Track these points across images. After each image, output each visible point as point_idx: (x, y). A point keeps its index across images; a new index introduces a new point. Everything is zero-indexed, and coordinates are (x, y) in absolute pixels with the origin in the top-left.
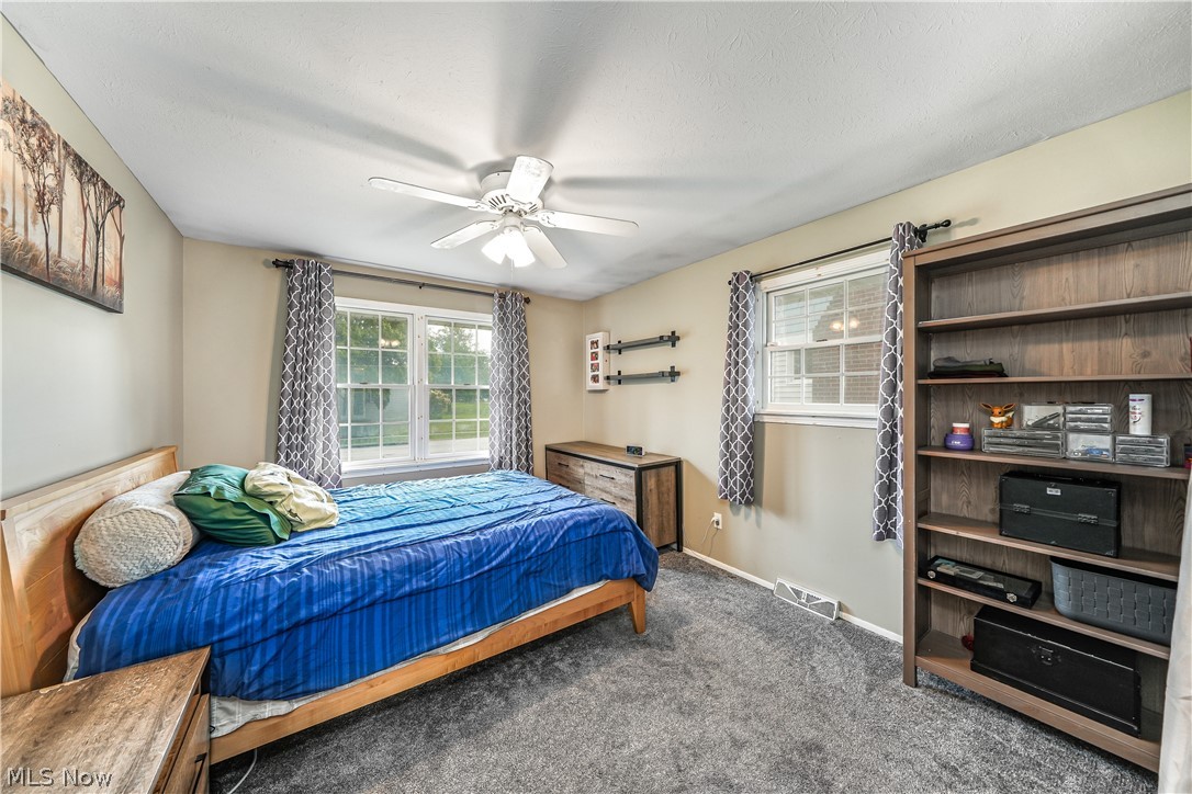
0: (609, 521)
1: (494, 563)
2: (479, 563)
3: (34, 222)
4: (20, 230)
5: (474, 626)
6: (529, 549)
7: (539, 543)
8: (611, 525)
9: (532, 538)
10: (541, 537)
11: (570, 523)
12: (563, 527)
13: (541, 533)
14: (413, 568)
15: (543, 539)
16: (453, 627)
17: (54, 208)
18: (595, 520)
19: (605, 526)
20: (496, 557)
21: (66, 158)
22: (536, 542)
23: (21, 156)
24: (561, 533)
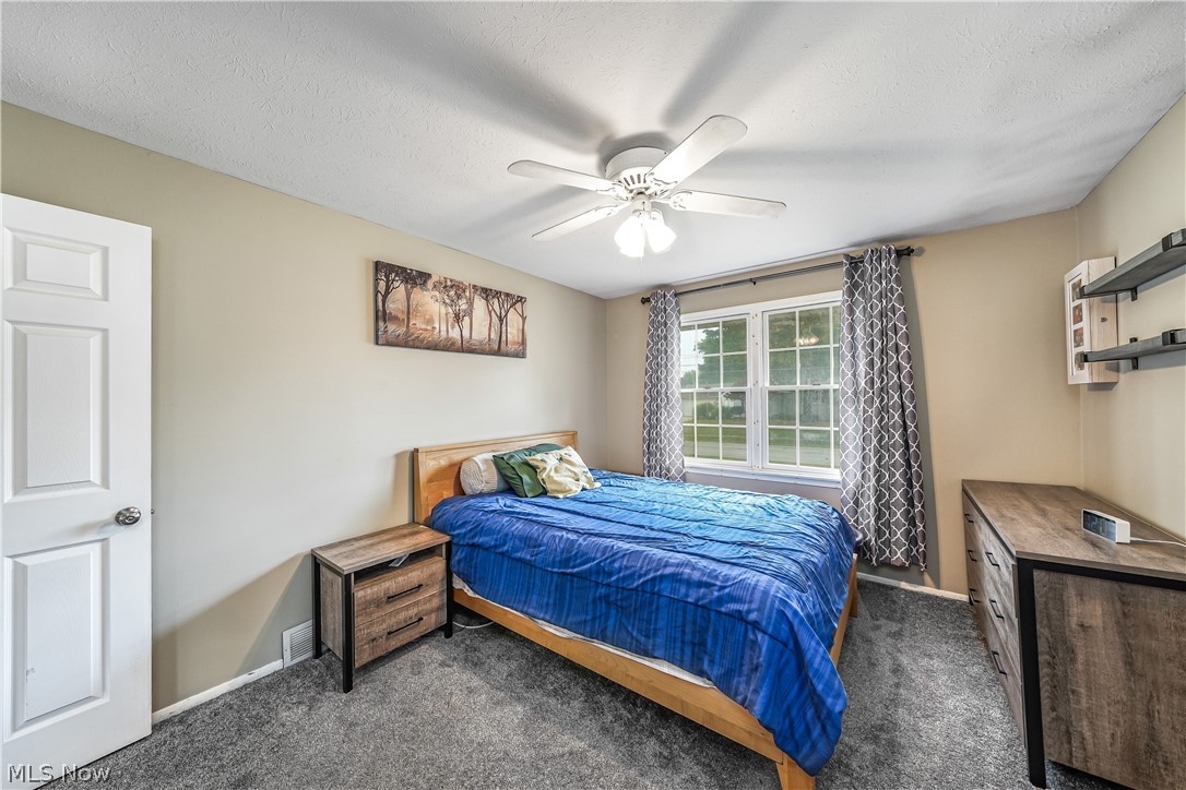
0: (732, 599)
1: (576, 570)
2: (566, 562)
3: (453, 328)
4: (444, 334)
5: (552, 617)
6: (610, 574)
7: (621, 575)
8: (733, 606)
9: (616, 565)
10: (626, 568)
11: (668, 570)
12: (656, 571)
13: (629, 564)
14: (529, 542)
15: (628, 572)
16: (540, 607)
17: (467, 319)
18: (708, 585)
19: (720, 601)
20: (580, 565)
21: (474, 292)
22: (619, 573)
23: (444, 302)
24: (651, 575)
